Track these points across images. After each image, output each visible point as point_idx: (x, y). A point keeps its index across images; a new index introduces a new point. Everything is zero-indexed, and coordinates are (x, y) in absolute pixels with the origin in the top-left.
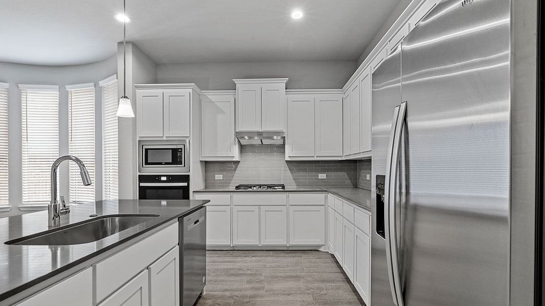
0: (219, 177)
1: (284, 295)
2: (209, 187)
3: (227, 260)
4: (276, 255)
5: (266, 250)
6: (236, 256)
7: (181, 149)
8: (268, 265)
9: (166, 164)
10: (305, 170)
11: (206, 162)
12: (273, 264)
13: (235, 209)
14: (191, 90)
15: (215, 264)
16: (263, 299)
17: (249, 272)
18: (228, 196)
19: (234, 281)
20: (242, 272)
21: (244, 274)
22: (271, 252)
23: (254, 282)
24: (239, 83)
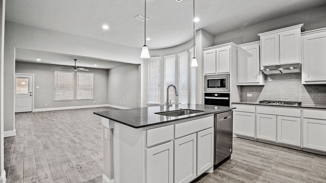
0: (249, 95)
1: (285, 176)
2: (243, 101)
3: (251, 145)
4: (290, 151)
5: (282, 147)
6: (258, 145)
7: (225, 79)
8: (279, 156)
11: (241, 86)
12: (284, 156)
13: (258, 116)
14: (230, 46)
15: (242, 146)
16: (268, 173)
17: (264, 156)
18: (254, 107)
19: (251, 157)
20: (259, 155)
21: (260, 156)
22: (286, 149)
23: (265, 162)
24: (262, 36)
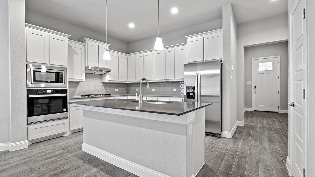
7: (62, 73)
9: (51, 82)
10: (110, 87)
14: (67, 38)
24: (88, 40)
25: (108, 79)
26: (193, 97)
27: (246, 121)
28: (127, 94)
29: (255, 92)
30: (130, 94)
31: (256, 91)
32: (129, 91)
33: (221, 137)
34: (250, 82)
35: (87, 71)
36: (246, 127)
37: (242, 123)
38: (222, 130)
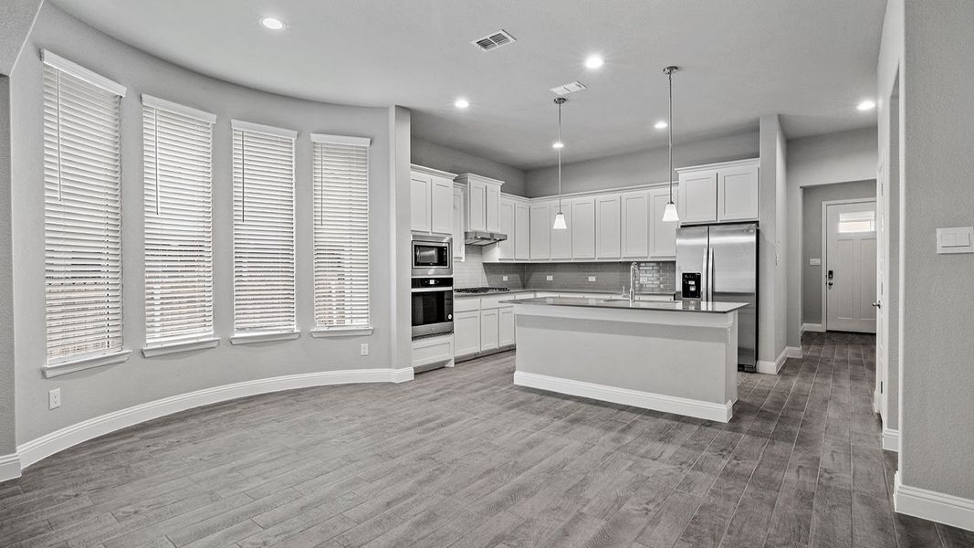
7: (446, 247)
9: (434, 264)
10: (494, 272)
24: (471, 178)
25: (496, 255)
26: (697, 294)
27: (804, 350)
28: (524, 287)
29: (830, 284)
30: (529, 287)
31: (831, 282)
32: (528, 281)
33: (755, 372)
34: (817, 261)
35: (469, 242)
36: (805, 359)
37: (796, 351)
38: (757, 359)
